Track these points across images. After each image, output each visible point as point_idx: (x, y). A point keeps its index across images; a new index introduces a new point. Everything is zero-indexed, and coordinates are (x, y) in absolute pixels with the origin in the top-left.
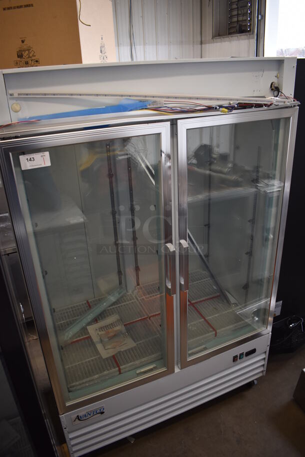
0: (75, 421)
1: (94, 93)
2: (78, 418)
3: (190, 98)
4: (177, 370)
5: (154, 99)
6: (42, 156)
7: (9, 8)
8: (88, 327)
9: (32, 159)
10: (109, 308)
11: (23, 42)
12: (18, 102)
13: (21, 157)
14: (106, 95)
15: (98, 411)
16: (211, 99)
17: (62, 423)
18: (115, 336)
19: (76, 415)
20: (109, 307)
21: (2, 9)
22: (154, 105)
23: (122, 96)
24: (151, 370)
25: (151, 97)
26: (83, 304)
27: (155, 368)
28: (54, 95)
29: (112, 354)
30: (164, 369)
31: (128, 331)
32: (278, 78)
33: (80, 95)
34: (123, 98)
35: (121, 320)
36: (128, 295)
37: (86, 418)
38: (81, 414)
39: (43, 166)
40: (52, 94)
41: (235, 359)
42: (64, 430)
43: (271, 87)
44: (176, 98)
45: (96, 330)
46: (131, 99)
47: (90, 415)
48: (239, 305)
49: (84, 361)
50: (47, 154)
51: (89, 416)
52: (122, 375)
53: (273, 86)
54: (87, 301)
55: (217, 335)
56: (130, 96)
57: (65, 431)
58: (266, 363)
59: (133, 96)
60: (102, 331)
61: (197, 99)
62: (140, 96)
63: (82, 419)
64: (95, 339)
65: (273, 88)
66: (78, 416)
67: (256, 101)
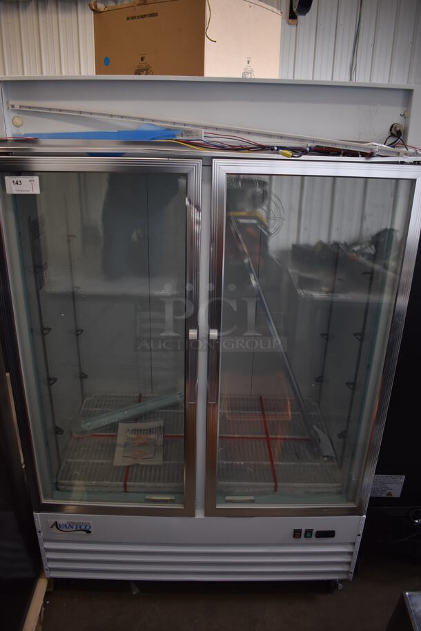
0: (52, 527)
1: (108, 113)
2: (57, 525)
3: (238, 132)
4: (200, 514)
5: (185, 127)
6: (30, 181)
7: (132, 18)
8: (120, 424)
9: (19, 183)
11: (142, 59)
12: (21, 115)
13: (7, 178)
14: (122, 117)
15: (83, 527)
16: (270, 136)
17: (36, 523)
18: (144, 444)
19: (53, 521)
21: (125, 19)
22: (188, 136)
23: (143, 119)
24: (166, 501)
25: (181, 124)
26: (134, 397)
27: (172, 501)
28: (60, 110)
29: (128, 465)
30: (181, 507)
31: (165, 444)
32: (405, 118)
33: (91, 114)
34: (144, 122)
35: (163, 429)
37: (66, 530)
38: (60, 522)
39: (31, 192)
40: (57, 110)
41: (297, 533)
42: (38, 533)
43: (391, 130)
44: (217, 129)
45: (128, 430)
46: (154, 125)
47: (72, 528)
48: (335, 460)
49: (91, 461)
50: (36, 179)
51: (70, 529)
52: (126, 493)
53: (393, 129)
54: (140, 395)
55: (278, 489)
56: (153, 121)
57: (40, 536)
58: (355, 561)
59: (157, 121)
60: (135, 434)
61: (249, 133)
62: (167, 122)
63: (61, 529)
64: (120, 440)
65: (393, 131)
66: (56, 522)
67: (346, 146)
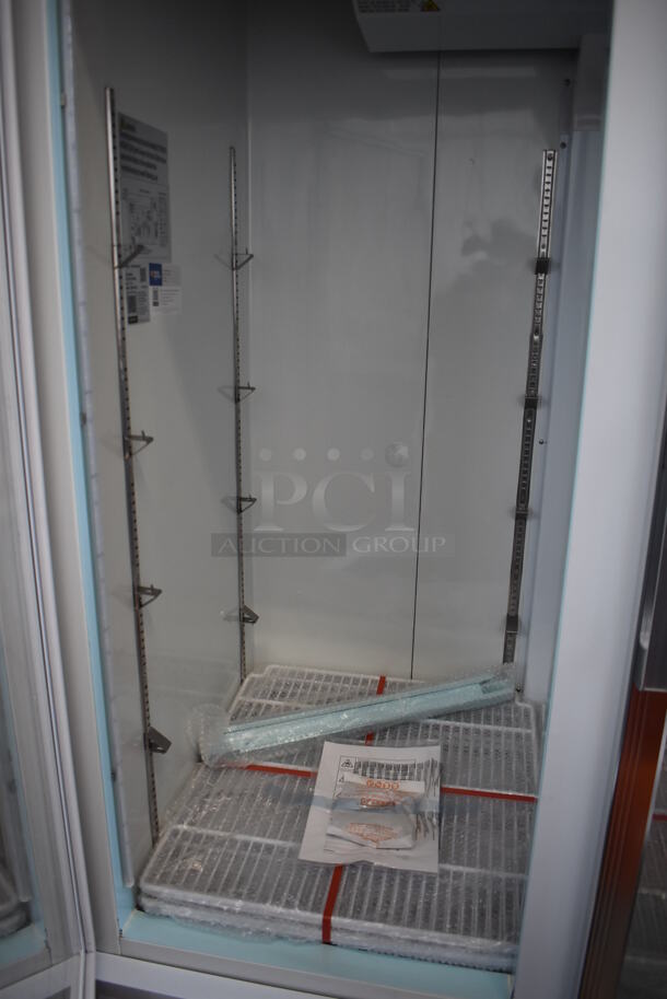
8: (327, 744)
10: (432, 721)
18: (389, 806)
20: (435, 717)
29: (340, 861)
31: (444, 812)
35: (441, 770)
36: (517, 709)
45: (348, 763)
49: (241, 837)
52: (325, 947)
54: (383, 679)
60: (364, 775)
64: (324, 788)
